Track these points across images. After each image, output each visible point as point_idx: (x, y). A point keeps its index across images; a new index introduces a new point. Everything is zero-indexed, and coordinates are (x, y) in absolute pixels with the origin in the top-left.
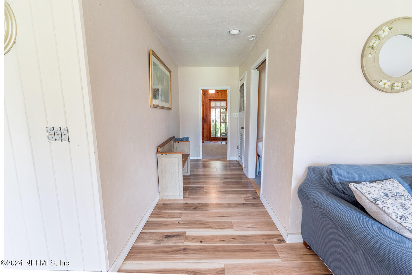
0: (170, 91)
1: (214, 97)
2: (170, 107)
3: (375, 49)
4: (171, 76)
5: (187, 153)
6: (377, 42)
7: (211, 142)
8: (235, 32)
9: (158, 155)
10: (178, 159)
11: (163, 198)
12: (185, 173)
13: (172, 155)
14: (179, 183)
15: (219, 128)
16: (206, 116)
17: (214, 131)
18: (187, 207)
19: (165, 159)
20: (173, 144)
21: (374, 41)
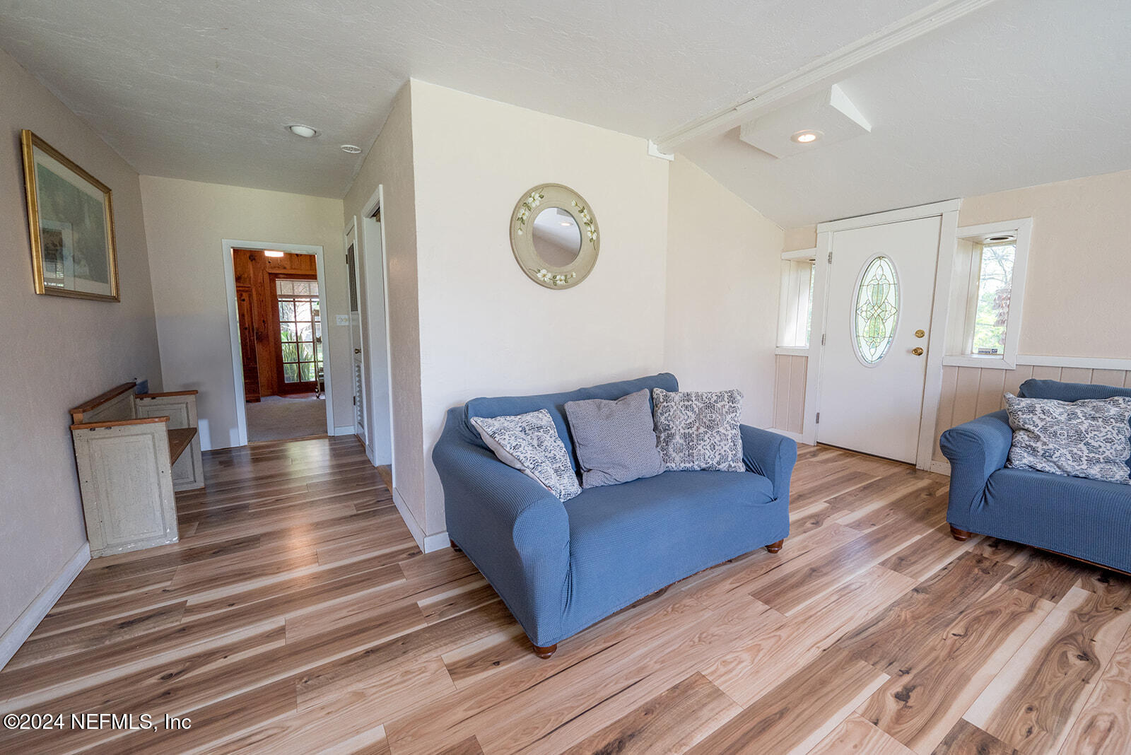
0: (110, 247)
1: (285, 268)
2: (114, 293)
3: (526, 223)
4: (110, 202)
5: (189, 425)
6: (527, 213)
7: (283, 399)
8: (304, 131)
9: (76, 433)
10: (153, 438)
11: (103, 556)
12: (187, 483)
13: (130, 426)
14: (161, 501)
15: (309, 357)
16: (264, 321)
17: (295, 364)
18: (190, 556)
19: (105, 440)
20: (135, 404)
21: (522, 211)
